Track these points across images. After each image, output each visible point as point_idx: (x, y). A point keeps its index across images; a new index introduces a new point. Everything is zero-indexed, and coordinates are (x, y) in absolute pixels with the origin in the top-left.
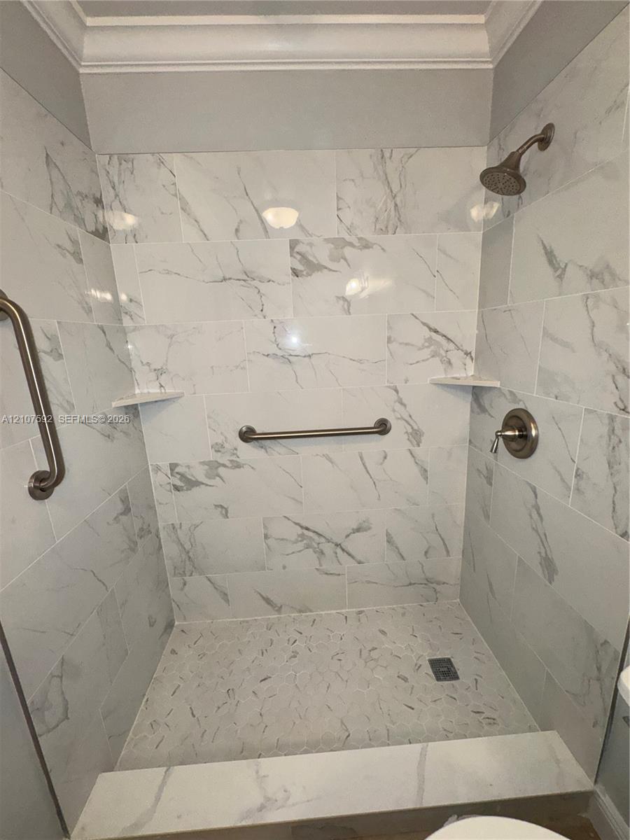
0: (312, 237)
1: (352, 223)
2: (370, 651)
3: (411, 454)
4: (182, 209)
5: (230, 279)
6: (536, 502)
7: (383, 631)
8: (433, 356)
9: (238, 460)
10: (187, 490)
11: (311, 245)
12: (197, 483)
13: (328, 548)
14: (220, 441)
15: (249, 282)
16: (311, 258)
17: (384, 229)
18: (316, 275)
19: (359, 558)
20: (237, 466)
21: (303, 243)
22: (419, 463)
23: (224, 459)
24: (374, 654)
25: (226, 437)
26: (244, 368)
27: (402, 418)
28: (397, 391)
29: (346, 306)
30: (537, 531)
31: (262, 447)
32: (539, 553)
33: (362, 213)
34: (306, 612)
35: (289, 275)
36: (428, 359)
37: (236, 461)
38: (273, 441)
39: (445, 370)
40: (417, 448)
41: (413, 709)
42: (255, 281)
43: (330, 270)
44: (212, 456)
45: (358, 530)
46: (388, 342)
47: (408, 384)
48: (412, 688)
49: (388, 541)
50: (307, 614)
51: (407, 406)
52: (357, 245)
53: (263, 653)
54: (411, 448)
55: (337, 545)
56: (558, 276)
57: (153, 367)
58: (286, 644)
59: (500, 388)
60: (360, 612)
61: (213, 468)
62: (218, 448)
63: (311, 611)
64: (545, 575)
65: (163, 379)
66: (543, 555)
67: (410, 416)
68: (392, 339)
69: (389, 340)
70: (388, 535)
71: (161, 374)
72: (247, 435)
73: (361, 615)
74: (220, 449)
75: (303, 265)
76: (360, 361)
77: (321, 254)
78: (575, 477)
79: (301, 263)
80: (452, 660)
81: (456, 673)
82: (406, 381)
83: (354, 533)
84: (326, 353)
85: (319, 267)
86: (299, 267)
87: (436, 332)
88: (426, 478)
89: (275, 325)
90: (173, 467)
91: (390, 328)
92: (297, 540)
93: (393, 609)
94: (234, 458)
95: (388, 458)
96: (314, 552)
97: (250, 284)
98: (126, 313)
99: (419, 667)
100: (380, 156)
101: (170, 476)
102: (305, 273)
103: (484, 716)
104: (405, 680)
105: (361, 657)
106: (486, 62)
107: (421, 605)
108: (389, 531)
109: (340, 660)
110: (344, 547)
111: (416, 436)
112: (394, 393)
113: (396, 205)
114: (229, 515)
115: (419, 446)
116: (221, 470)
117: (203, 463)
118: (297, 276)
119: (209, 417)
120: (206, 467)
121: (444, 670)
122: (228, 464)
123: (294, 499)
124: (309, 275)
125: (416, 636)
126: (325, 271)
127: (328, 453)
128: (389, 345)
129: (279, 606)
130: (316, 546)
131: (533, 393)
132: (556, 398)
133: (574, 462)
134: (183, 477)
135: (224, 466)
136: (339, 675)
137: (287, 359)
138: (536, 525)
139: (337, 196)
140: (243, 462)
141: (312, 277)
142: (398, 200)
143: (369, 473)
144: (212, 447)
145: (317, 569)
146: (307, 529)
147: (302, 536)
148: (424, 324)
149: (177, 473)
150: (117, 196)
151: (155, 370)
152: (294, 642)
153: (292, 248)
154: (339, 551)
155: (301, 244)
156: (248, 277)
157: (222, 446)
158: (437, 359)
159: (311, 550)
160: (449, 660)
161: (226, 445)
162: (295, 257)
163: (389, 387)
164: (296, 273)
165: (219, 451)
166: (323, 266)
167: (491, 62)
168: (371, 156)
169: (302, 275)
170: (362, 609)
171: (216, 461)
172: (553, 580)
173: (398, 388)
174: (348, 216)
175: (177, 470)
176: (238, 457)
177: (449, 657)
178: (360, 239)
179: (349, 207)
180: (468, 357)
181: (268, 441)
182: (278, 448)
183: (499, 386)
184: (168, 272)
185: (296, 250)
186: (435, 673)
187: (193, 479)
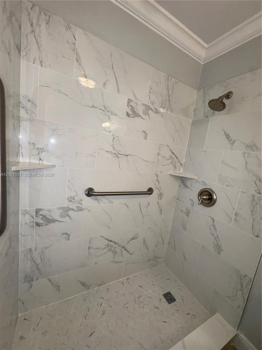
0: (137, 100)
1: (154, 101)
2: (139, 298)
3: (158, 203)
4: (77, 60)
5: (96, 107)
6: (214, 224)
7: (141, 286)
8: (171, 164)
9: (81, 206)
10: (46, 225)
11: (136, 104)
12: (54, 221)
13: (118, 250)
14: (73, 196)
15: (106, 112)
16: (135, 110)
17: (164, 107)
18: (136, 118)
19: (131, 252)
20: (80, 209)
21: (134, 102)
22: (160, 207)
23: (73, 206)
24: (141, 299)
25: (77, 193)
26: (94, 156)
27: (157, 188)
28: (157, 176)
29: (145, 136)
30: (213, 235)
31: (96, 199)
32: (214, 243)
33: (158, 98)
34: (102, 285)
35: (125, 115)
36: (170, 164)
37: (81, 207)
38: (103, 196)
39: (174, 169)
40: (160, 201)
41: (166, 322)
42: (108, 113)
43: (142, 118)
44: (66, 204)
45: (133, 239)
46: (158, 155)
47: (162, 174)
48: (162, 312)
49: (144, 243)
50: (103, 286)
51: (160, 183)
52: (154, 111)
53: (85, 317)
54: (158, 201)
55: (123, 247)
56: (231, 144)
57: (36, 146)
58: (97, 307)
59: (197, 180)
60: (128, 279)
61: (65, 211)
62: (71, 200)
63: (105, 284)
64: (216, 251)
65: (43, 155)
66: (216, 244)
67: (160, 187)
68: (159, 154)
69: (158, 154)
70: (144, 240)
71: (42, 152)
72: (90, 193)
73: (129, 280)
74: (72, 200)
75: (132, 112)
76: (147, 161)
77: (140, 110)
78: (235, 215)
79: (131, 111)
80: (171, 292)
81: (174, 298)
82: (161, 172)
83: (131, 240)
84: (134, 155)
85: (138, 115)
86: (130, 112)
87: (174, 154)
88: (161, 214)
89: (114, 137)
90: (37, 211)
91: (159, 149)
92: (105, 247)
93: (141, 274)
94: (79, 205)
95: (150, 205)
96: (112, 253)
97: (106, 113)
98: (23, 108)
99: (161, 300)
100: (167, 78)
101: (35, 217)
102: (132, 116)
103: (191, 315)
104: (158, 308)
105: (136, 303)
106: (202, 61)
107: (151, 269)
108: (145, 238)
109: (127, 308)
110: (126, 248)
111: (161, 195)
112: (156, 176)
113: (169, 100)
114: (70, 239)
115: (161, 200)
116: (71, 213)
117: (59, 208)
118: (128, 117)
119: (69, 181)
120: (61, 211)
121: (169, 298)
122: (76, 209)
123: (107, 226)
124: (133, 117)
125: (154, 285)
126: (140, 118)
127: (127, 203)
128: (158, 156)
129: (89, 285)
130: (113, 249)
131: (215, 183)
132: (227, 186)
133: (235, 210)
134: (44, 217)
135: (73, 210)
136: (130, 317)
137: (117, 155)
138: (213, 233)
139: (150, 87)
140: (84, 208)
141: (135, 118)
142: (170, 98)
143: (141, 212)
144: (67, 199)
145: (112, 261)
146: (111, 241)
147: (108, 245)
148: (171, 150)
149: (40, 215)
150: (33, 31)
151: (38, 149)
152: (101, 305)
153: (129, 102)
154: (123, 250)
155: (133, 102)
156: (106, 109)
157: (74, 199)
158: (172, 165)
159: (111, 252)
160: (169, 292)
161: (76, 198)
162: (129, 107)
163: (155, 174)
164: (128, 115)
165: (71, 201)
166: (140, 115)
167: (203, 62)
168: (164, 76)
169: (130, 117)
170: (129, 277)
171: (69, 207)
172: (220, 254)
173: (158, 175)
174: (153, 97)
175: (40, 213)
176: (82, 205)
177: (169, 291)
178: (155, 108)
179: (154, 94)
180: (181, 166)
181: (100, 196)
182: (104, 200)
183: (196, 179)
184: (60, 92)
185: (130, 104)
186: (167, 300)
187: (51, 218)
